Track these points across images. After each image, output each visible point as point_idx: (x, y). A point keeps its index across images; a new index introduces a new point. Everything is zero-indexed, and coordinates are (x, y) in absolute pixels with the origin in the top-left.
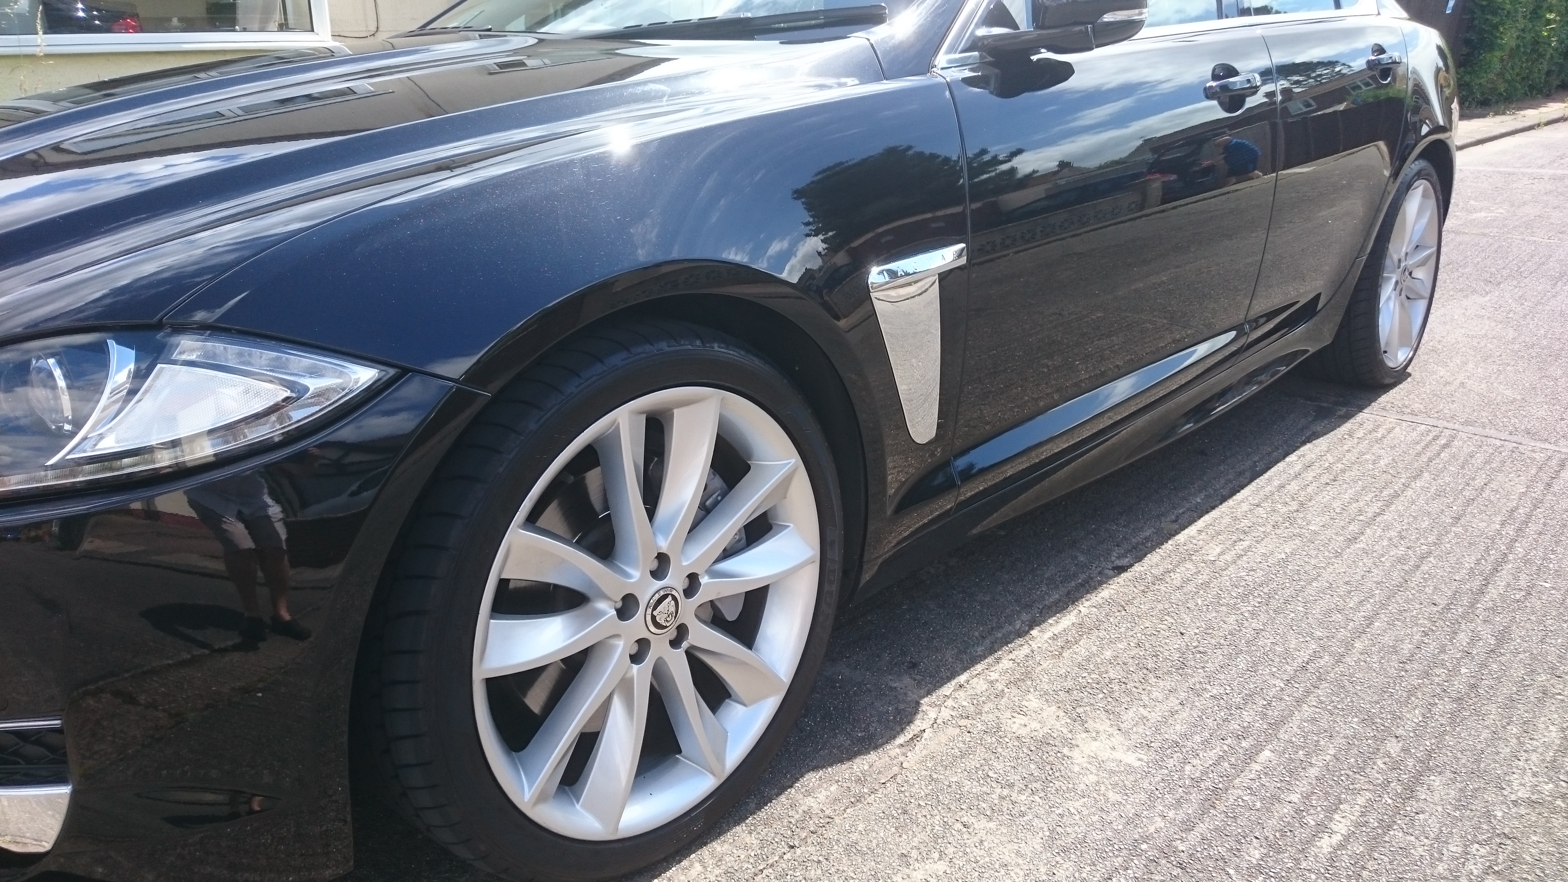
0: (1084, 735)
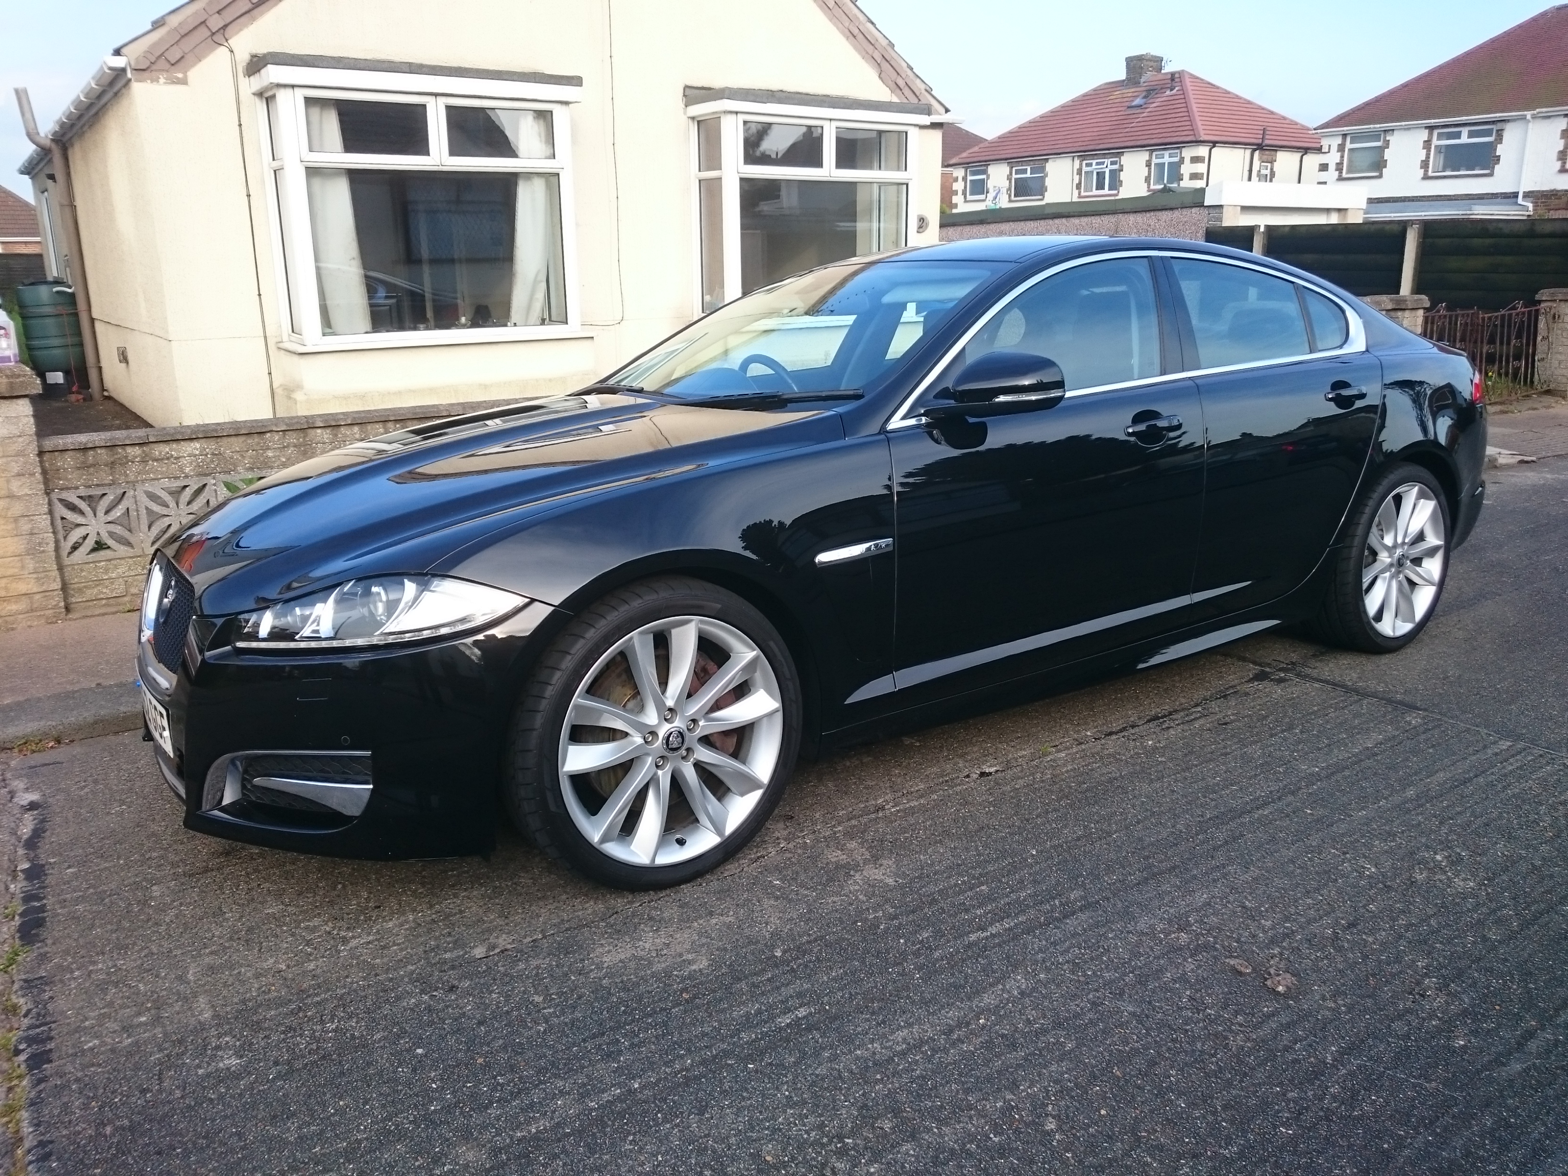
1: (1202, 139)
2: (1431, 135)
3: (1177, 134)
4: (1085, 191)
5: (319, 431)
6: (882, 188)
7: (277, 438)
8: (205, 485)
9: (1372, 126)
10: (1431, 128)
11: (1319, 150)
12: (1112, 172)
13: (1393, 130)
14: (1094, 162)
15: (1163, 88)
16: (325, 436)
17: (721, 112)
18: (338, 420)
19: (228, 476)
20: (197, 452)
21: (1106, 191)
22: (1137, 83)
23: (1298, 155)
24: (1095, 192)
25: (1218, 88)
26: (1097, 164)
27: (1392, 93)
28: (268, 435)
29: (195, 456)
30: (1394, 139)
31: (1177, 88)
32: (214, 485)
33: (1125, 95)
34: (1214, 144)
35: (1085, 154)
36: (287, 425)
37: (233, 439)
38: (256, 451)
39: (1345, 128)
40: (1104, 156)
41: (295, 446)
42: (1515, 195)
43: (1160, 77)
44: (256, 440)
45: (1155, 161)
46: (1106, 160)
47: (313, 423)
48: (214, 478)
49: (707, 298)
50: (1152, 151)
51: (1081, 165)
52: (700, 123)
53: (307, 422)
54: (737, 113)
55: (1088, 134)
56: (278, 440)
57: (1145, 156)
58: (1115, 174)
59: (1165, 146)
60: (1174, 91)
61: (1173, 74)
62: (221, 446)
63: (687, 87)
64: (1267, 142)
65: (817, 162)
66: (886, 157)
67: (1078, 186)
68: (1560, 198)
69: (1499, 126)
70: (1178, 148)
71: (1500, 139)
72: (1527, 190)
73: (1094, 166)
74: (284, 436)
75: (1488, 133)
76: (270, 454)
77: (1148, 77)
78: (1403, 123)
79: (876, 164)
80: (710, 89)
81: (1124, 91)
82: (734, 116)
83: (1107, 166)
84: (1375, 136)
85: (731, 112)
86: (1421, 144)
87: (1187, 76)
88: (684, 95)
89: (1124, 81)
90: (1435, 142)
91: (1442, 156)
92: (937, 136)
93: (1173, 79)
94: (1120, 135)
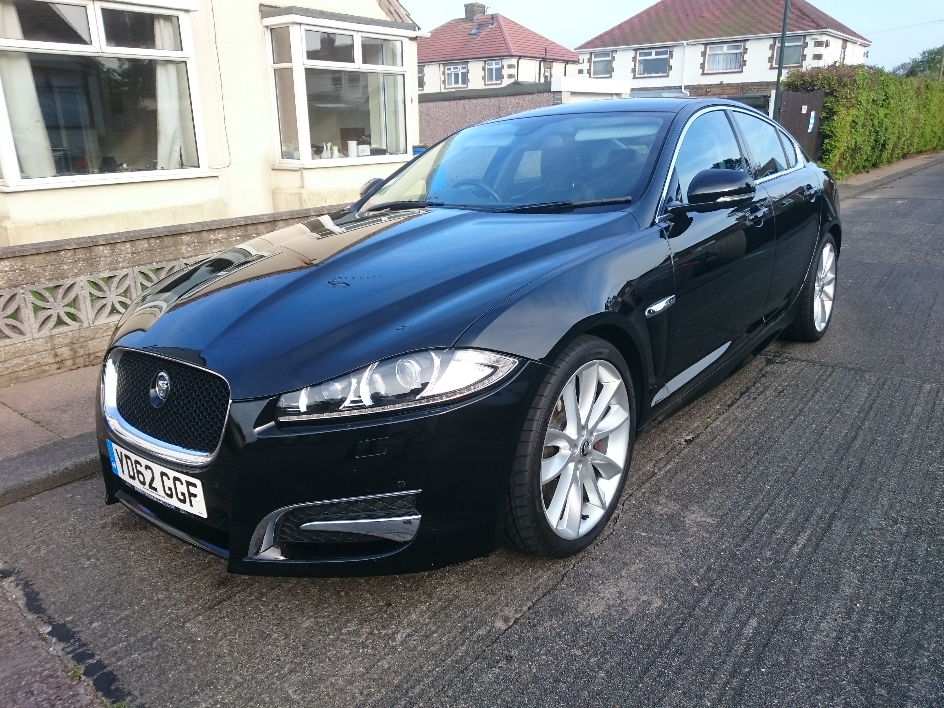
0: (688, 512)
1: (513, 54)
2: (636, 53)
3: (499, 51)
4: (448, 85)
5: (101, 248)
6: (385, 77)
7: (70, 254)
8: (15, 295)
9: (605, 48)
10: (636, 50)
11: (577, 62)
12: (463, 73)
13: (616, 51)
14: (452, 67)
15: (487, 24)
16: (106, 251)
17: (289, 23)
18: (115, 239)
19: (33, 286)
20: (7, 269)
21: (460, 85)
22: (472, 20)
23: (563, 65)
24: (454, 86)
25: (517, 24)
26: (454, 68)
27: (613, 30)
28: (63, 252)
29: (6, 272)
30: (617, 55)
31: (495, 24)
32: (23, 293)
33: (466, 27)
34: (520, 57)
35: (446, 62)
36: (77, 244)
37: (35, 258)
38: (54, 265)
39: (591, 49)
40: (458, 63)
41: (84, 260)
42: (680, 87)
43: (485, 17)
44: (54, 257)
45: (487, 67)
46: (459, 66)
47: (97, 242)
48: (22, 288)
49: (284, 149)
50: (485, 61)
51: (444, 69)
52: (272, 30)
53: (92, 241)
54: (300, 24)
55: (447, 50)
56: (71, 256)
57: (481, 64)
58: (465, 75)
59: (493, 58)
60: (494, 26)
61: (492, 16)
62: (26, 263)
63: (261, 5)
64: (547, 57)
65: (350, 59)
66: (386, 57)
67: (444, 82)
68: (703, 89)
69: (671, 49)
70: (500, 59)
71: (671, 56)
72: (686, 85)
73: (452, 70)
74: (75, 252)
75: (665, 53)
76: (65, 267)
77: (478, 16)
78: (622, 47)
79: (381, 62)
80: (276, 7)
81: (465, 25)
82: (299, 26)
83: (460, 70)
84: (607, 54)
85: (297, 23)
86: (631, 59)
87: (500, 17)
88: (260, 11)
89: (464, 19)
90: (638, 58)
91: (642, 65)
92: (414, 44)
93: (493, 19)
94: (466, 51)
